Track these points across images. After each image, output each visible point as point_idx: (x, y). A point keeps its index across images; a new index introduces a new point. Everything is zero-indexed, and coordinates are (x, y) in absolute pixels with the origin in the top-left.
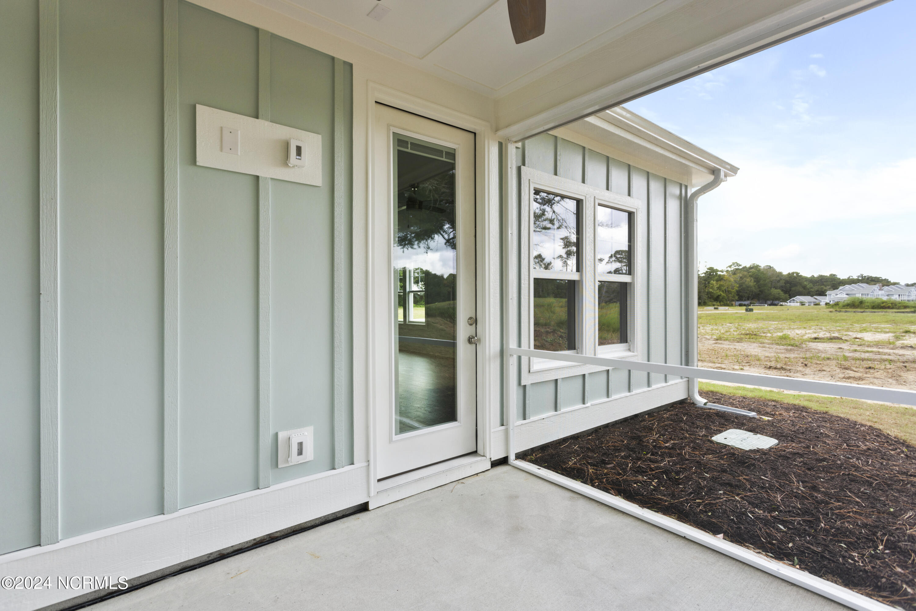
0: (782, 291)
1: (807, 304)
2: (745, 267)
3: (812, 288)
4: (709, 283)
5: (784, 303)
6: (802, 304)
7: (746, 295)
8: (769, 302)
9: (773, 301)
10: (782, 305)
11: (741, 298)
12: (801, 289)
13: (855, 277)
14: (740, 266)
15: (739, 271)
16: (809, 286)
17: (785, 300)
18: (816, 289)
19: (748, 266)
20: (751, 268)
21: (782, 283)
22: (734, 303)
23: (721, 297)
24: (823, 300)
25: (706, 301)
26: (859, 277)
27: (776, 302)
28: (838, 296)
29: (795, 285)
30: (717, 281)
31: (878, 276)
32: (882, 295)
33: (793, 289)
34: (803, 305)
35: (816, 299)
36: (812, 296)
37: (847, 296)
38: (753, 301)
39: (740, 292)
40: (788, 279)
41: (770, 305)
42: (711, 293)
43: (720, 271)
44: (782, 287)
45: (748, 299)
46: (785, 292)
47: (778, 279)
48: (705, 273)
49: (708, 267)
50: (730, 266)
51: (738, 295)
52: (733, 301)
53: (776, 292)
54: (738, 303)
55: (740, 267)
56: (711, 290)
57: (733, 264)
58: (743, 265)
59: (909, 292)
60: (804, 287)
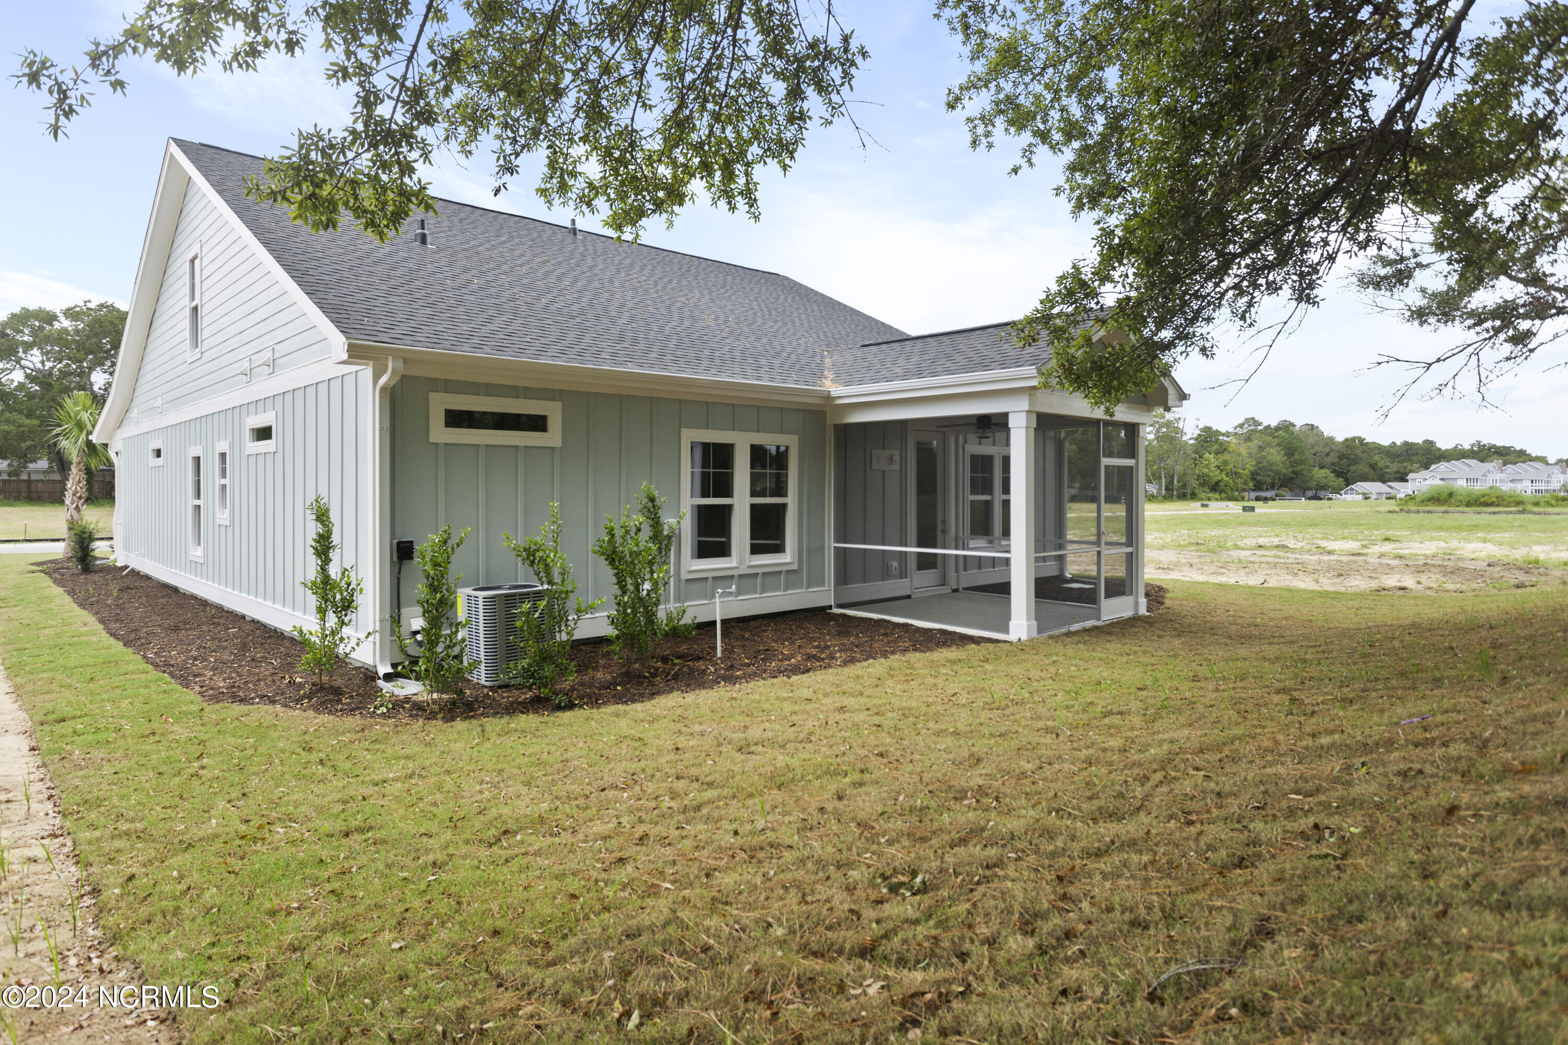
0: (1334, 471)
1: (1374, 496)
2: (1268, 427)
3: (1387, 467)
4: (1201, 457)
5: (1334, 496)
6: (1366, 496)
7: (1269, 480)
8: (1310, 493)
9: (1316, 492)
10: (1330, 499)
11: (1258, 487)
12: (1367, 470)
13: (1467, 447)
14: (1260, 424)
15: (1258, 435)
16: (1382, 462)
17: (1337, 491)
18: (1395, 469)
19: (1274, 424)
20: (1277, 429)
21: (1334, 458)
22: (1246, 494)
23: (1222, 484)
24: (1402, 490)
25: (1196, 491)
26: (1473, 445)
27: (1321, 494)
28: (1427, 482)
29: (1356, 462)
30: (1217, 453)
31: (1507, 445)
32: (1502, 481)
33: (1353, 468)
34: (1366, 498)
35: (1391, 487)
36: (1384, 482)
37: (1442, 483)
38: (1280, 492)
39: (1258, 474)
40: (1344, 450)
41: (1310, 499)
42: (1205, 475)
43: (1224, 435)
44: (1333, 464)
45: (1272, 488)
46: (1339, 474)
47: (1327, 450)
48: (1196, 439)
49: (1201, 426)
50: (1241, 426)
51: (1253, 479)
52: (1244, 490)
53: (1321, 474)
54: (1253, 495)
55: (1260, 428)
56: (1205, 470)
57: (1247, 420)
58: (1265, 424)
59: (1549, 476)
60: (1373, 466)
